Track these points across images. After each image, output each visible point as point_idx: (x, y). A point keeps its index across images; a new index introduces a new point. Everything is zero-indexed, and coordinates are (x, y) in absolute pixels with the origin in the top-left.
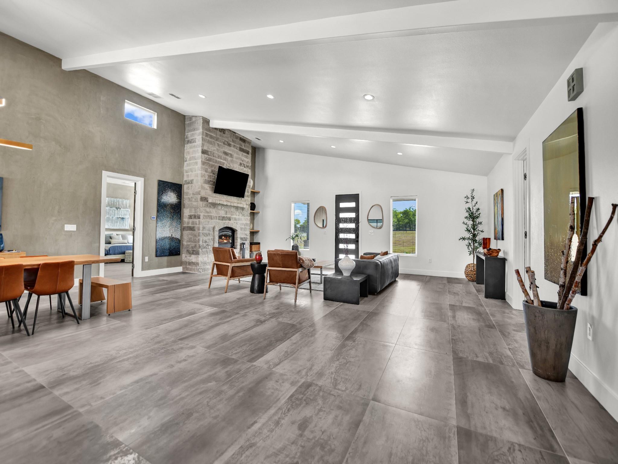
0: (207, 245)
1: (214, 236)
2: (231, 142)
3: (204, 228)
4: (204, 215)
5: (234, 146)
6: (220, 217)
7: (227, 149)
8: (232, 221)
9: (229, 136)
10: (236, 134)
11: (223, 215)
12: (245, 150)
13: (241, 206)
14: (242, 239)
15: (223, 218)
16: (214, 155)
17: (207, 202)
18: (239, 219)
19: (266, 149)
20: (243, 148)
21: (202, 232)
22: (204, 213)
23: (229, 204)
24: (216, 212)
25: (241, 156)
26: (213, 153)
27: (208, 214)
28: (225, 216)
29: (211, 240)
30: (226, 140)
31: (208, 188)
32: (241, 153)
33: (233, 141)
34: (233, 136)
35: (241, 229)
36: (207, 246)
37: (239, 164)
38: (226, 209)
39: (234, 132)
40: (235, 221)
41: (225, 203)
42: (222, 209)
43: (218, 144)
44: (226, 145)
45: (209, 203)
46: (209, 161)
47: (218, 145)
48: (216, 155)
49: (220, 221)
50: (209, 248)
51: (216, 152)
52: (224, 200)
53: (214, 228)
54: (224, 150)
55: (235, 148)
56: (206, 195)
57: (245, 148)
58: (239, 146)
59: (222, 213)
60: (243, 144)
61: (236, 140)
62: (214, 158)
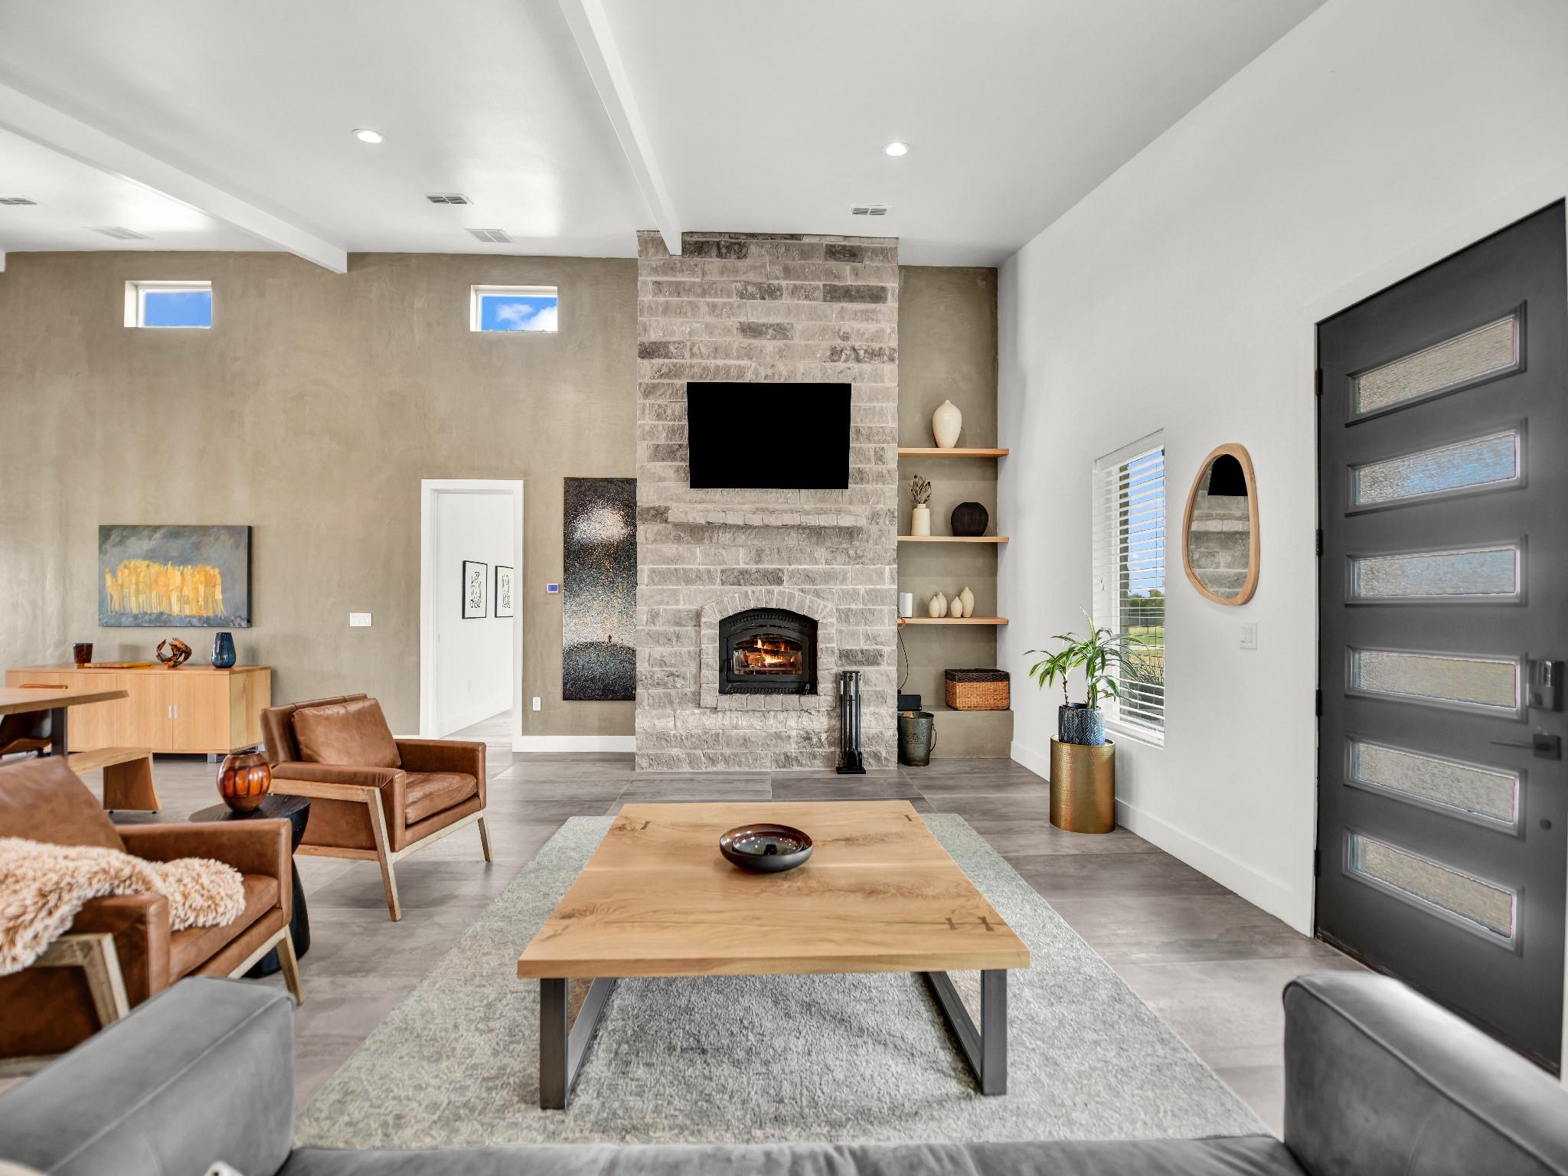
0: (671, 674)
1: (698, 643)
2: (777, 278)
3: (654, 617)
4: (653, 571)
5: (795, 291)
6: (728, 573)
7: (758, 312)
8: (786, 587)
9: (767, 259)
10: (806, 240)
11: (742, 566)
12: (858, 289)
13: (846, 521)
14: (846, 655)
15: (741, 577)
16: (695, 350)
17: (664, 525)
18: (828, 577)
19: (1019, 249)
20: (849, 283)
21: (646, 628)
22: (653, 563)
23: (774, 521)
24: (706, 554)
25: (834, 322)
26: (688, 344)
27: (672, 567)
28: (753, 567)
29: (686, 657)
30: (752, 277)
31: (671, 473)
32: (837, 306)
33: (788, 272)
34: (788, 250)
35: (845, 616)
36: (671, 678)
37: (828, 353)
38: (756, 542)
39: (793, 236)
40: (807, 587)
41: (756, 520)
42: (739, 541)
43: (708, 304)
44: (753, 297)
45: (675, 525)
46: (670, 378)
47: (713, 307)
48: (702, 350)
49: (728, 587)
50: (675, 687)
51: (706, 338)
52: (746, 507)
53: (698, 615)
54: (743, 319)
55: (799, 298)
56: (659, 499)
57: (860, 283)
58: (821, 284)
59: (741, 559)
60: (847, 268)
61: (802, 262)
62: (695, 361)
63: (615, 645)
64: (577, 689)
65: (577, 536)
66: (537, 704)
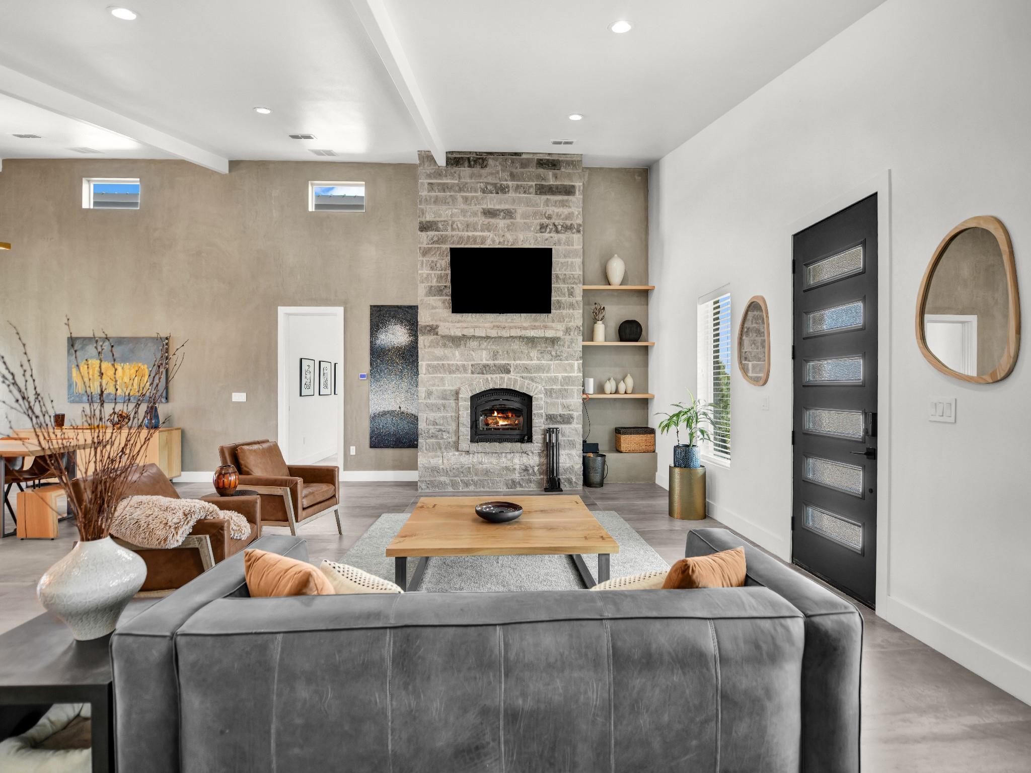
0: (440, 430)
1: (457, 410)
2: (506, 180)
3: (429, 394)
4: (428, 365)
5: (517, 188)
6: (476, 366)
7: (493, 202)
8: (512, 375)
9: (499, 168)
10: (524, 156)
11: (485, 362)
12: (557, 187)
13: (550, 334)
14: (550, 418)
15: (485, 369)
16: (455, 226)
17: (435, 336)
18: (539, 369)
19: (661, 159)
20: (551, 183)
21: (425, 401)
22: (429, 360)
23: (505, 334)
24: (462, 355)
25: (542, 208)
26: (450, 222)
27: (440, 363)
28: (491, 362)
29: (449, 419)
30: (490, 180)
31: (440, 304)
32: (544, 197)
33: (513, 176)
34: (513, 162)
35: (549, 393)
36: (440, 433)
37: (538, 228)
38: (494, 347)
39: (516, 154)
40: (525, 375)
41: (493, 333)
42: (483, 346)
43: (462, 197)
44: (491, 193)
45: (443, 337)
46: (439, 244)
47: (466, 199)
48: (459, 225)
49: (475, 375)
50: (442, 438)
51: (461, 218)
52: (486, 325)
53: (457, 393)
54: (485, 206)
55: (520, 193)
56: (432, 320)
57: (558, 183)
58: (534, 184)
59: (483, 357)
60: (550, 174)
61: (522, 170)
62: (454, 233)
63: (403, 413)
64: (379, 441)
65: (378, 342)
66: (353, 450)
